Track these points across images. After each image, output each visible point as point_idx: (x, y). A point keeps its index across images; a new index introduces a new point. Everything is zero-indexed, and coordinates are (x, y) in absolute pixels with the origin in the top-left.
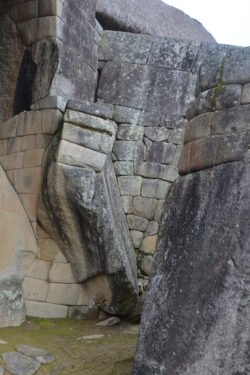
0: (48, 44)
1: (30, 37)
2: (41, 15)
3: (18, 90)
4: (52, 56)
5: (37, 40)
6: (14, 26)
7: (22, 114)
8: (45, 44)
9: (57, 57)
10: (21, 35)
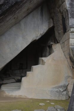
0: (66, 10)
1: (62, 11)
2: (62, 3)
3: (63, 27)
4: (67, 14)
5: (63, 11)
6: (58, 10)
7: (65, 34)
8: (65, 11)
9: (68, 13)
10: (60, 11)
